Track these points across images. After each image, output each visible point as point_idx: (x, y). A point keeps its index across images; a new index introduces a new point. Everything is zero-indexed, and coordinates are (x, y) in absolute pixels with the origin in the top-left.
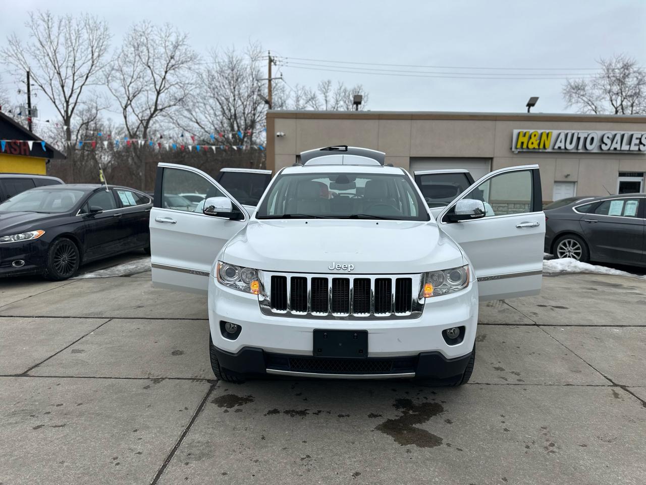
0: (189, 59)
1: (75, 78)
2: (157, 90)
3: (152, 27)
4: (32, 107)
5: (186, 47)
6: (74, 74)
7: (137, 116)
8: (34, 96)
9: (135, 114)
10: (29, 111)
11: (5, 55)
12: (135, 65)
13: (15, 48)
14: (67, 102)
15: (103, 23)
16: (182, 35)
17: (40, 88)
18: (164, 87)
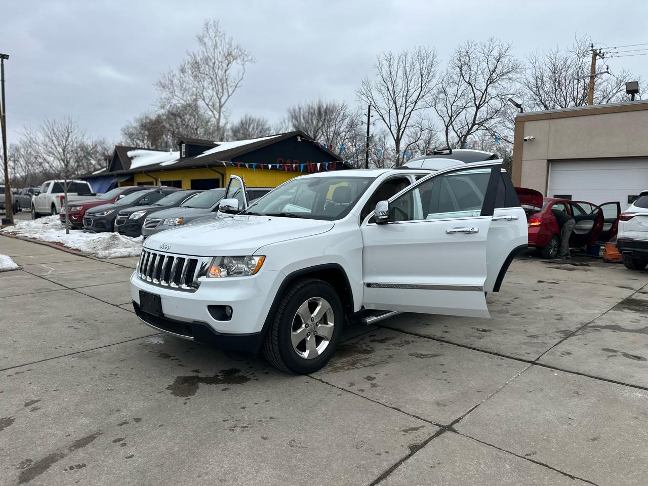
0: (511, 69)
1: (408, 104)
2: (476, 105)
3: (475, 45)
4: (370, 135)
5: (508, 57)
6: (406, 102)
7: (456, 132)
8: (372, 125)
9: (454, 130)
10: (368, 138)
11: (359, 94)
12: (459, 84)
13: (365, 87)
14: (399, 127)
15: (432, 52)
16: (505, 46)
17: (381, 118)
18: (485, 101)
